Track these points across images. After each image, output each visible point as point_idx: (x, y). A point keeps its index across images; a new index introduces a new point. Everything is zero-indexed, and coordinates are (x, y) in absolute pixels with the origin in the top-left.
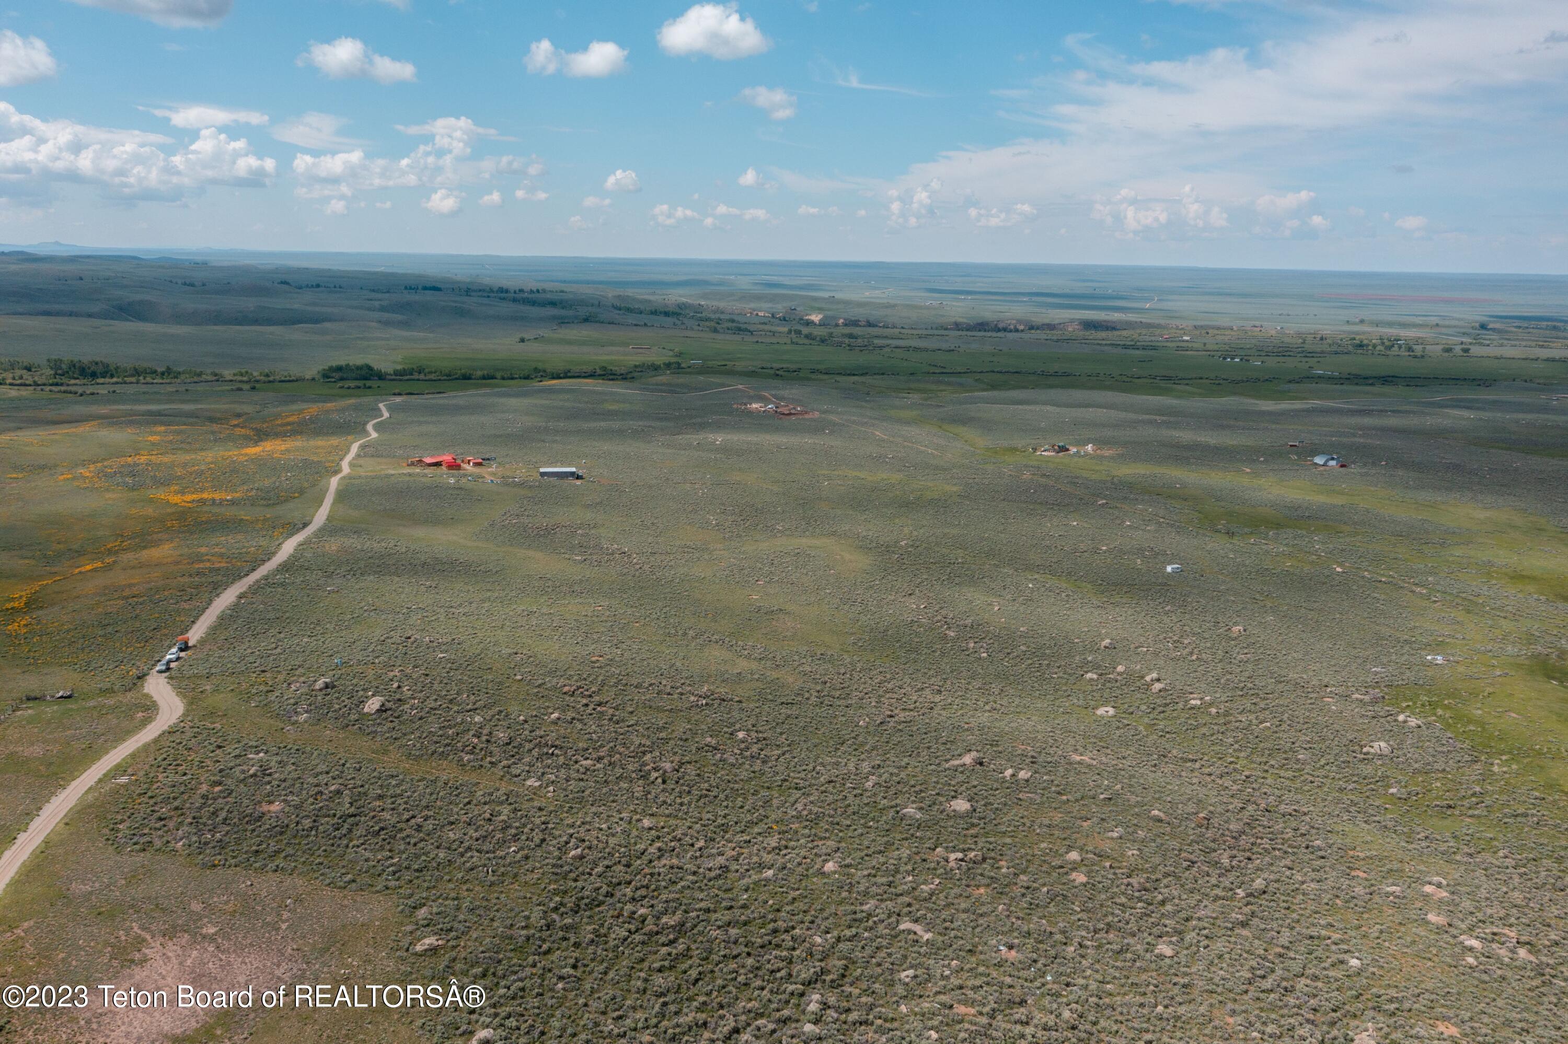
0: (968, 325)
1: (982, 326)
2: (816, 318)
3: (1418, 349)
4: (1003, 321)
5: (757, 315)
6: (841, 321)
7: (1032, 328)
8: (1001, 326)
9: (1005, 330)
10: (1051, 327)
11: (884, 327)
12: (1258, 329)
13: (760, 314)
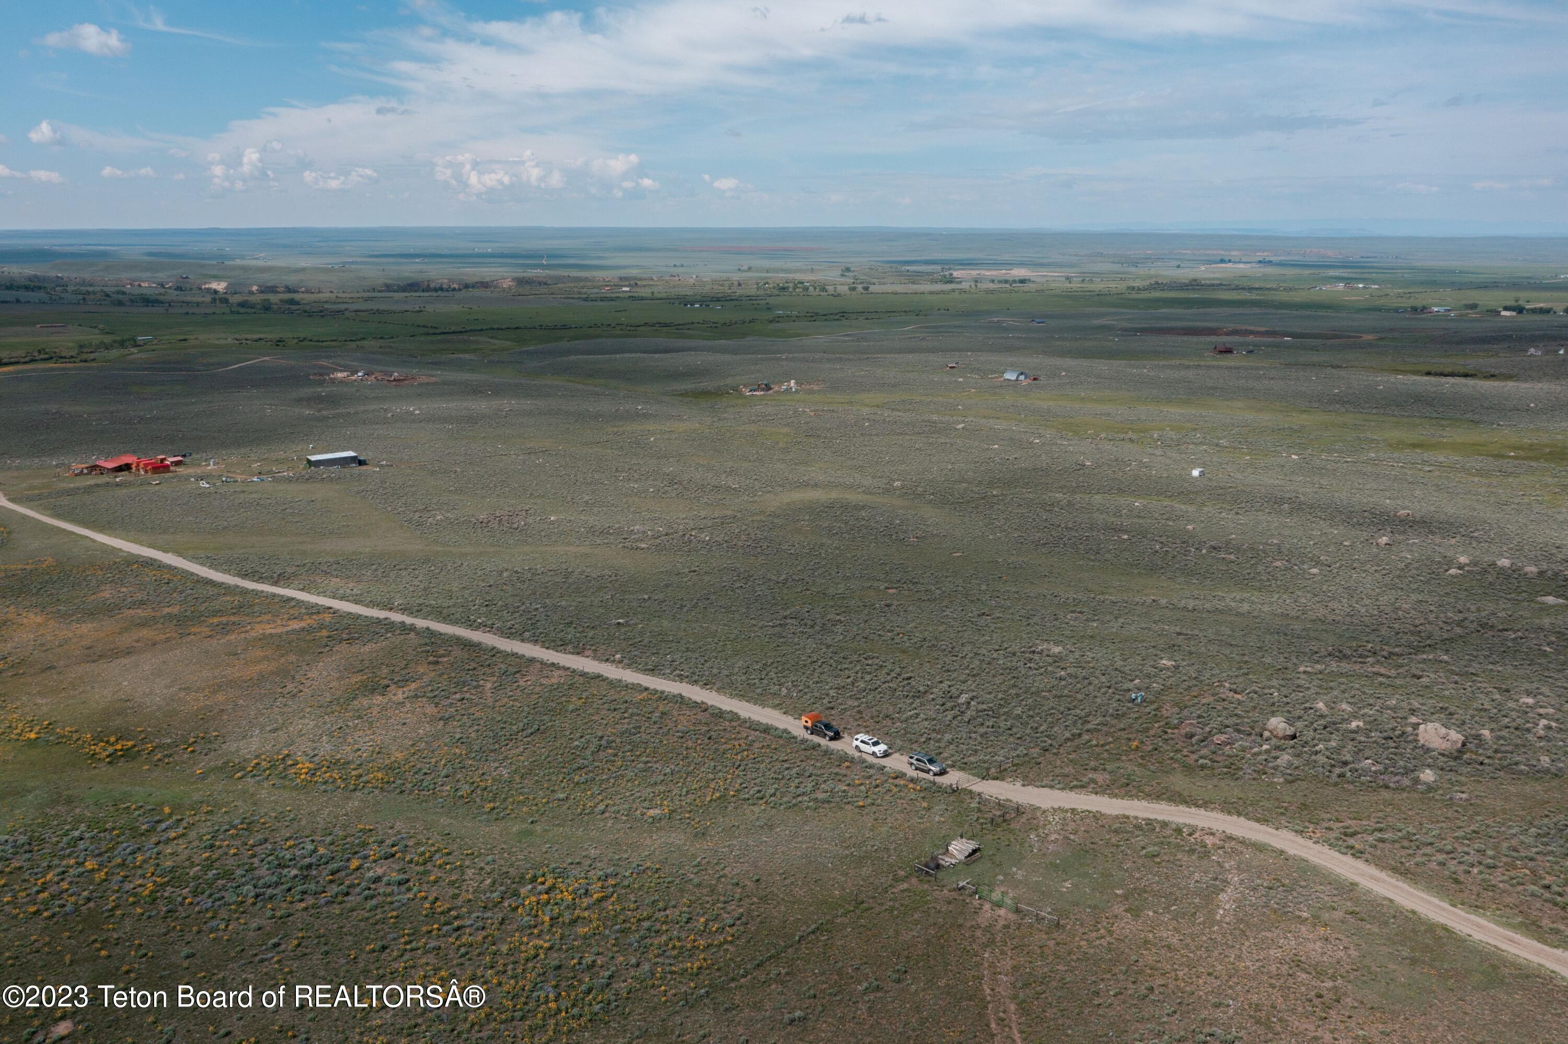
0: (399, 286)
1: (412, 286)
2: (220, 286)
3: (830, 289)
4: (433, 281)
5: (140, 285)
6: (255, 288)
7: (467, 286)
8: (432, 285)
9: (441, 289)
10: (484, 285)
11: (307, 292)
12: (677, 278)
13: (143, 284)
